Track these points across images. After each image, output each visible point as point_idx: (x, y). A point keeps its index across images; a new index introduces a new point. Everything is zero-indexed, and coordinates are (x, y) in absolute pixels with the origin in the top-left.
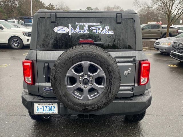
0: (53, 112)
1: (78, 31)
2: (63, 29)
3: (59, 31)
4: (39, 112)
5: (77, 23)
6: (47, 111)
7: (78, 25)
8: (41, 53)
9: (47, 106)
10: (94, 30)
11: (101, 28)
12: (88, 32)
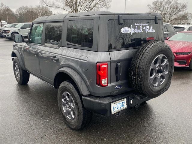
0: (123, 107)
1: (137, 31)
2: (128, 30)
3: (125, 32)
4: (114, 111)
5: (136, 24)
6: (120, 108)
7: (137, 25)
8: (113, 53)
9: (120, 103)
10: (146, 29)
11: (149, 28)
12: (142, 32)
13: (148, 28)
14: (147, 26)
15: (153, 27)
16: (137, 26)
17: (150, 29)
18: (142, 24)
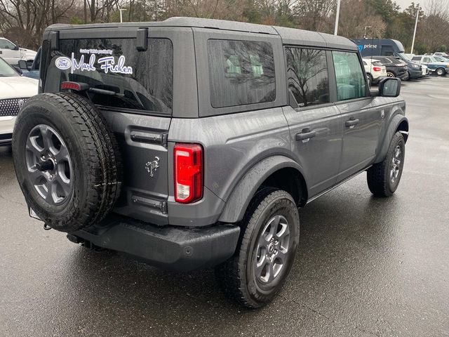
2: (65, 62)
3: (61, 66)
10: (104, 63)
11: (113, 60)
12: (94, 69)
13: (110, 62)
14: (109, 55)
15: (127, 60)
16: (84, 54)
17: (116, 63)
18: (95, 51)
